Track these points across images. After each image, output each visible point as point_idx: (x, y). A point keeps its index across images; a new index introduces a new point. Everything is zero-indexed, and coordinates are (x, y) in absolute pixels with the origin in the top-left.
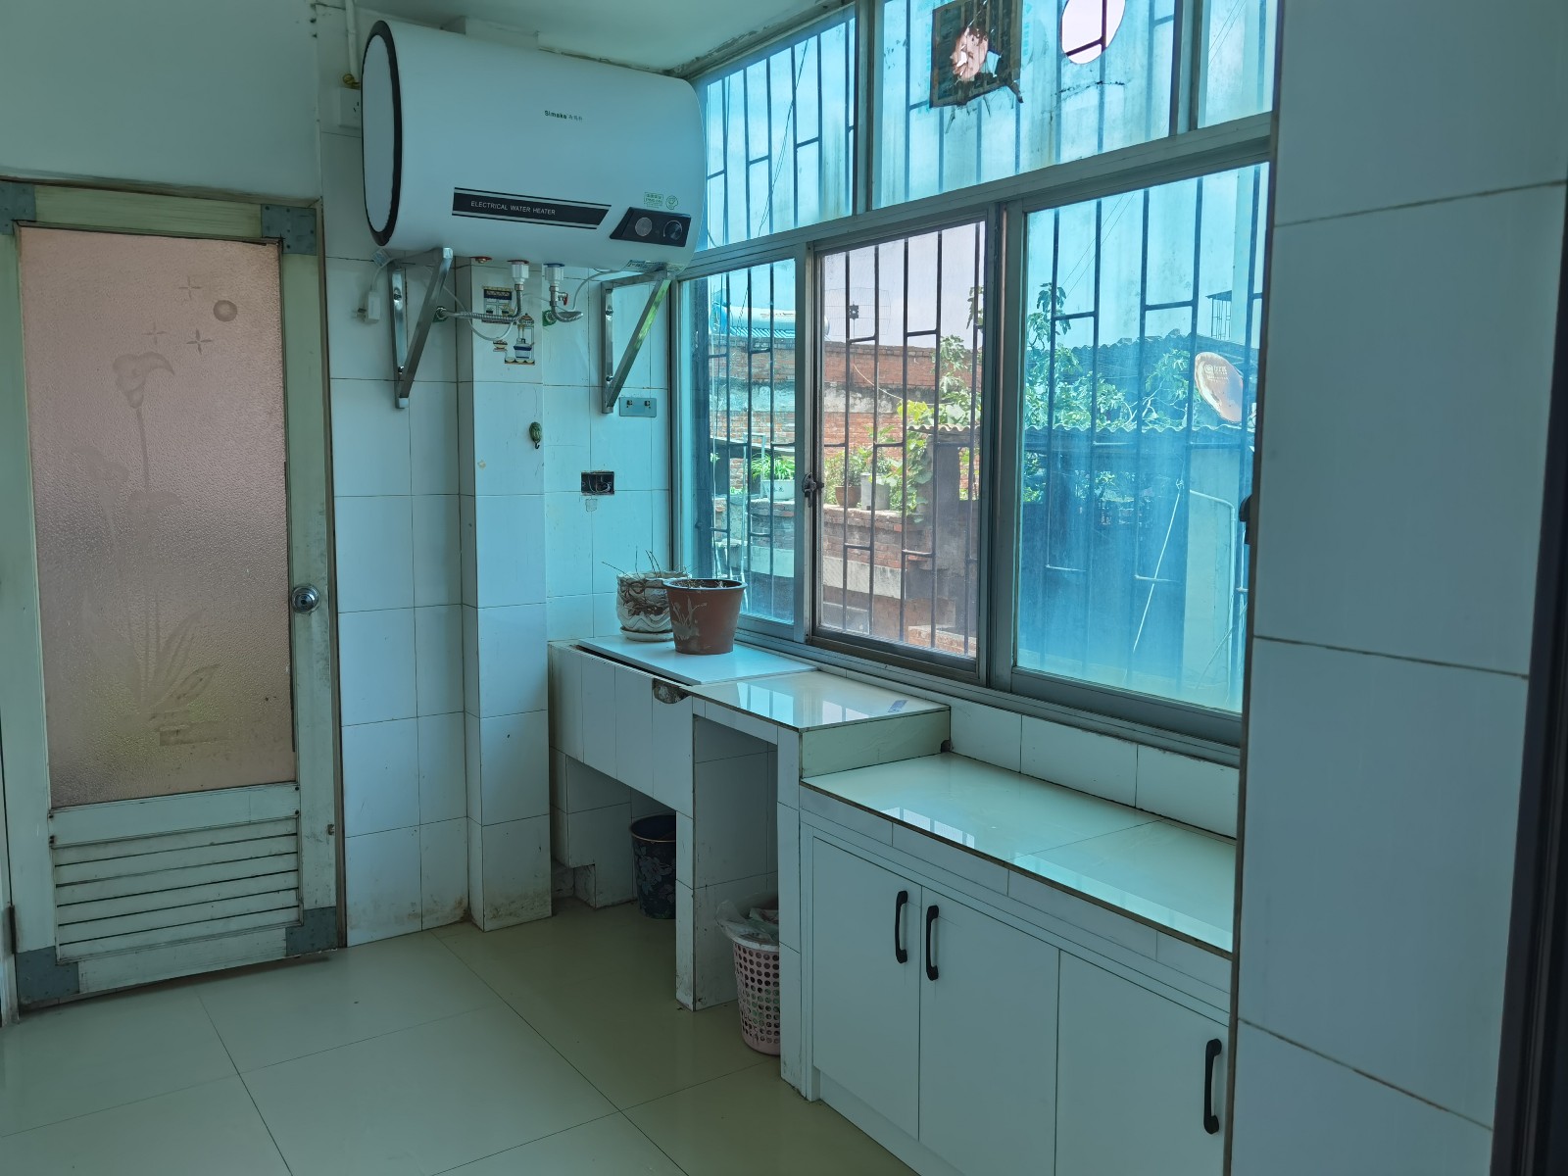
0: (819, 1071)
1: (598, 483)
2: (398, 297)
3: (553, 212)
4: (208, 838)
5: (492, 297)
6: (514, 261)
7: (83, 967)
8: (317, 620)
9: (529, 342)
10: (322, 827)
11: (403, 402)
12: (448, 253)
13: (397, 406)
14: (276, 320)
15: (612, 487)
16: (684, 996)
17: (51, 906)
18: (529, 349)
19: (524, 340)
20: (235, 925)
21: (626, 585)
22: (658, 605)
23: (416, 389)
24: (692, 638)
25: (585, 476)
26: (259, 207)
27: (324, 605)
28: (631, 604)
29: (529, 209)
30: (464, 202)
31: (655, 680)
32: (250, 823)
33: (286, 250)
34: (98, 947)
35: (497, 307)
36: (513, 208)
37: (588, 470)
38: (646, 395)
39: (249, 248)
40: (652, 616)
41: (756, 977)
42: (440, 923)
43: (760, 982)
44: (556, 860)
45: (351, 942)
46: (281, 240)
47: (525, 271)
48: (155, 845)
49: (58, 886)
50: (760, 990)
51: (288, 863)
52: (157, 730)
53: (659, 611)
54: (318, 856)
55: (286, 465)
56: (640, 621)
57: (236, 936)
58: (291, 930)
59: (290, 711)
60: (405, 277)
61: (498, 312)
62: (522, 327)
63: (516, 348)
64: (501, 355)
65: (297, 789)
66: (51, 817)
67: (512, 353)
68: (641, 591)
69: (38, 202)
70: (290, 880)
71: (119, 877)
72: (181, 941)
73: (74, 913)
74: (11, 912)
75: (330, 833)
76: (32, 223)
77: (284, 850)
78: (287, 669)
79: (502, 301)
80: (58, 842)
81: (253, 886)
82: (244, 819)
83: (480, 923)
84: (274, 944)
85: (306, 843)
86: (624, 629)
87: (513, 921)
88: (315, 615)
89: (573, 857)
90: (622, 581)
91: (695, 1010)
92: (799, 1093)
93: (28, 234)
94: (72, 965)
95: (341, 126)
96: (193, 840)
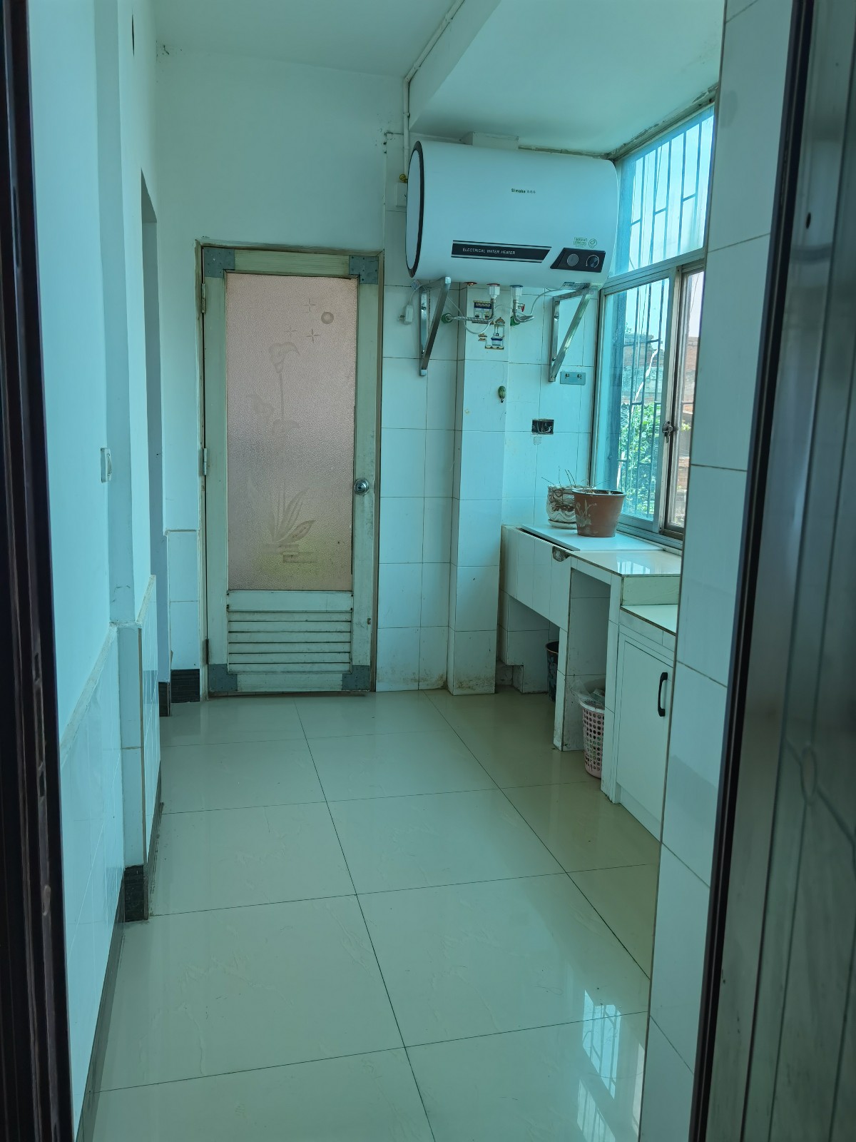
0: (620, 786)
1: (543, 426)
2: (424, 308)
3: (514, 252)
4: (305, 617)
5: (479, 307)
6: (491, 284)
7: (240, 678)
8: (368, 499)
9: (501, 335)
10: (364, 620)
11: (423, 372)
12: (448, 280)
13: (420, 375)
14: (355, 323)
15: (552, 430)
16: (557, 743)
17: (226, 642)
18: (501, 340)
19: (498, 334)
20: (316, 668)
21: (553, 491)
22: (571, 505)
23: (431, 364)
24: (587, 526)
25: (535, 422)
26: (348, 257)
27: (372, 491)
28: (554, 503)
29: (498, 251)
30: (460, 249)
31: (554, 548)
32: (327, 612)
33: (361, 282)
34: (247, 668)
35: (482, 313)
36: (489, 251)
37: (537, 418)
38: (579, 370)
39: (342, 282)
40: (566, 512)
41: (593, 729)
42: (429, 688)
43: (595, 732)
44: (500, 659)
45: (378, 689)
46: (359, 276)
47: (497, 290)
48: (278, 617)
49: (230, 632)
50: (595, 737)
51: (346, 637)
52: (282, 554)
53: (570, 510)
54: (362, 635)
55: (355, 407)
56: (560, 515)
57: (317, 674)
58: (346, 676)
59: (350, 551)
60: (429, 296)
61: (482, 317)
62: (497, 326)
63: (493, 339)
64: (483, 343)
65: (352, 596)
66: (228, 594)
67: (490, 342)
68: (561, 496)
69: (236, 259)
70: (346, 647)
71: (259, 632)
72: (288, 672)
73: (237, 648)
74: (207, 642)
75: (369, 623)
76: (233, 271)
77: (344, 630)
78: (350, 527)
79: (485, 310)
80: (231, 608)
81: (326, 647)
82: (324, 609)
83: (451, 691)
84: (335, 682)
85: (355, 627)
86: (551, 520)
87: (472, 692)
88: (367, 496)
89: (510, 659)
90: (550, 489)
91: (562, 750)
92: (608, 798)
93: (231, 277)
94: (234, 675)
95: (397, 206)
96: (297, 617)
